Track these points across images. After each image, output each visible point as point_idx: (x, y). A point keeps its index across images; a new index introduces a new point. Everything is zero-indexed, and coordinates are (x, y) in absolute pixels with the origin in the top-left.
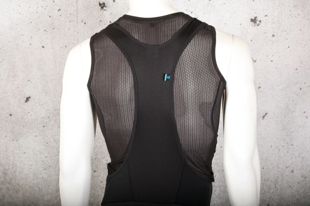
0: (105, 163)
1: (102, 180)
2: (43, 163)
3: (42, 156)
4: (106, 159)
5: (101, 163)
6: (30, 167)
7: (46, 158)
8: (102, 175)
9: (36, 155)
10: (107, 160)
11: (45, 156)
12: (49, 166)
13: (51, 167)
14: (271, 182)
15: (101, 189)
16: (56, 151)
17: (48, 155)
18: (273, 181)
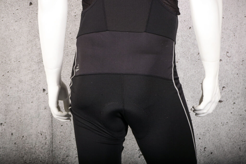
0: (73, 16)
1: (70, 32)
2: (14, 15)
3: (13, 8)
4: (75, 11)
5: (70, 15)
6: (2, 19)
7: (17, 10)
8: (71, 27)
9: (7, 8)
10: (75, 13)
11: (16, 9)
12: (21, 18)
13: (21, 19)
14: (230, 31)
15: (70, 40)
16: (26, 3)
17: (19, 7)
18: (232, 30)
